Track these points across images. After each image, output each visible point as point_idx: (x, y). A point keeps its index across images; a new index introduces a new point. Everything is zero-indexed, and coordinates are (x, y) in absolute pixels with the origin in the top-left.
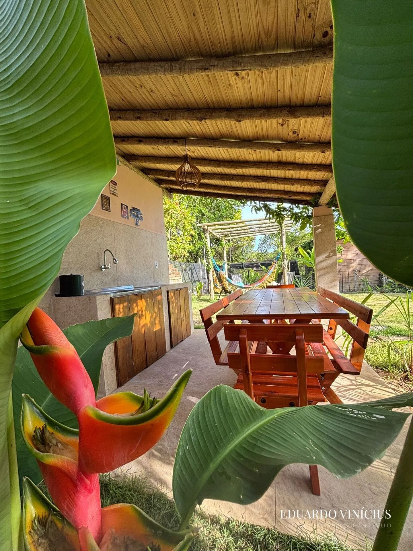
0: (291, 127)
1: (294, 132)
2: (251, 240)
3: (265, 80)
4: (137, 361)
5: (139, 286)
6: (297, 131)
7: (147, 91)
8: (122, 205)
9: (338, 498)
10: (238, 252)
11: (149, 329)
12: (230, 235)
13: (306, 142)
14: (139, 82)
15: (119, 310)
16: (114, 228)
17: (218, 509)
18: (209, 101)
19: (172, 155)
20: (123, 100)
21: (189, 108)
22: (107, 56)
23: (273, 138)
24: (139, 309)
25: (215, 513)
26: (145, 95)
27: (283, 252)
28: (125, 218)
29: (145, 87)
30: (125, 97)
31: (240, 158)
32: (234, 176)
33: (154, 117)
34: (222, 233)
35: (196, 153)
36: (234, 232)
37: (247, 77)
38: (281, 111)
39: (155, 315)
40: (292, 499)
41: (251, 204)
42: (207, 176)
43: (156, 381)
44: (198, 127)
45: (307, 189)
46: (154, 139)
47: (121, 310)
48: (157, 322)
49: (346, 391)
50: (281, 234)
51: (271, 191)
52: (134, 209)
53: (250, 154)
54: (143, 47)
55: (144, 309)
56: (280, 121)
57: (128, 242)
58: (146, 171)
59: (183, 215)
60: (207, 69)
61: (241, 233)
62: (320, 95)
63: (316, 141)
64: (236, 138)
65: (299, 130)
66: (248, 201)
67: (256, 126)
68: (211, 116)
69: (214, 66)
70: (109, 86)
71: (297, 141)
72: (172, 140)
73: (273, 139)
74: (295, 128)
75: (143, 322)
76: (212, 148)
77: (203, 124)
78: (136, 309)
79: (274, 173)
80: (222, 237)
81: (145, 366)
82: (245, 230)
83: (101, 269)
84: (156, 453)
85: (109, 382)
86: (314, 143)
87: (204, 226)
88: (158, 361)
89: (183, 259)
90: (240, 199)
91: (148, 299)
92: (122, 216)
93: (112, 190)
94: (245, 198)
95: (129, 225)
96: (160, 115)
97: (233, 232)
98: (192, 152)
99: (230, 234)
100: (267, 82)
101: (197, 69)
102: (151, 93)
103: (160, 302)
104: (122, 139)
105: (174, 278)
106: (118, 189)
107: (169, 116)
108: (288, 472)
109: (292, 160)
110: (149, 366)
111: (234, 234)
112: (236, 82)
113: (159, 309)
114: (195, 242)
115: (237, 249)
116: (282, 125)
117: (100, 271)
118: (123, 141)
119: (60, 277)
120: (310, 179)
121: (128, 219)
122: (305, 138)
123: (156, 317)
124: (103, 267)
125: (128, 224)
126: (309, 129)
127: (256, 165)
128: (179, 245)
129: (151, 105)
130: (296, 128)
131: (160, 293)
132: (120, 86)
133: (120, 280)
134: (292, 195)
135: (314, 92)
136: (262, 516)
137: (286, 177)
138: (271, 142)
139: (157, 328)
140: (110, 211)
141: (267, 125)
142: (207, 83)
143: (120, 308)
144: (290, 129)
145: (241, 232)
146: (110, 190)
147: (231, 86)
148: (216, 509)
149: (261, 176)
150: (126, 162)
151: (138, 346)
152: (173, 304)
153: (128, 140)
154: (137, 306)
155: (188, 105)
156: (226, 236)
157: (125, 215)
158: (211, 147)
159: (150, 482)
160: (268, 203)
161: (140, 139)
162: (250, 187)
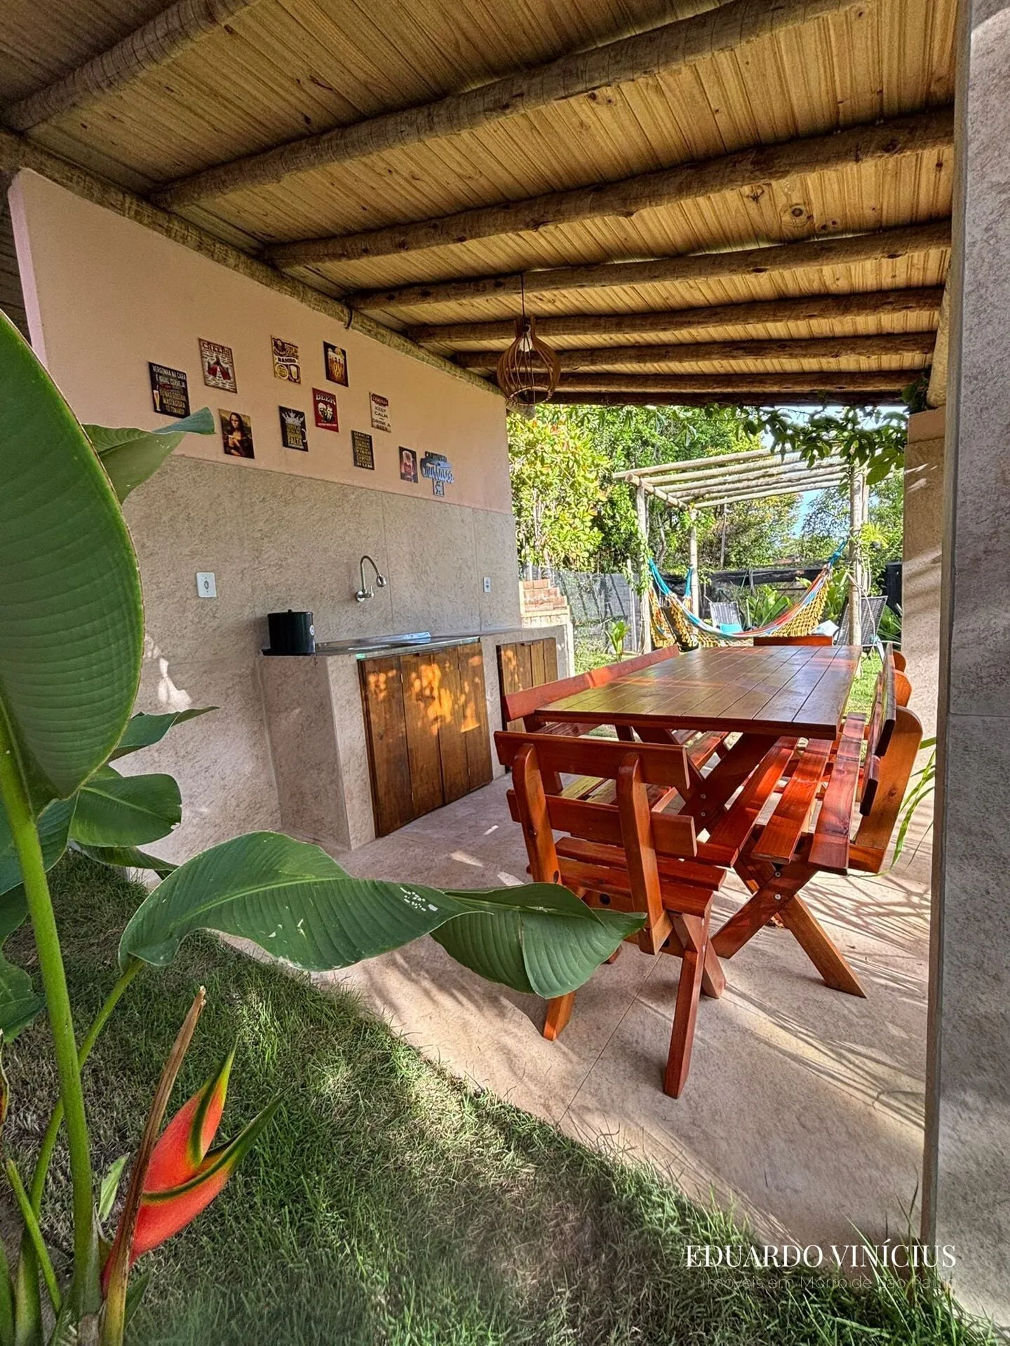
0: (781, 201)
1: (797, 213)
2: (788, 505)
3: (668, 94)
4: (421, 789)
5: (443, 634)
6: (802, 207)
7: (406, 180)
8: (401, 449)
9: (715, 1113)
10: (745, 540)
11: (449, 726)
12: (707, 496)
13: (842, 232)
14: (383, 165)
15: (377, 686)
16: (383, 505)
17: (469, 1070)
18: (548, 173)
19: (506, 314)
20: (364, 209)
21: (508, 200)
22: (304, 123)
23: (740, 237)
24: (425, 683)
25: (462, 1076)
26: (404, 189)
27: (851, 542)
28: (408, 479)
29: (396, 171)
30: (366, 202)
31: (671, 302)
32: (670, 349)
33: (433, 237)
34: (685, 493)
35: (558, 304)
36: (720, 487)
37: (618, 97)
38: (734, 166)
39: (463, 698)
40: (617, 1090)
41: (733, 414)
42: (601, 356)
43: (452, 834)
44: (542, 241)
45: (890, 361)
46: (453, 284)
47: (383, 686)
48: (469, 712)
49: (879, 915)
50: (852, 490)
51: (783, 377)
52: (430, 457)
53: (691, 287)
54: (365, 85)
55: (436, 684)
56: (746, 190)
57: (417, 536)
58: (460, 360)
59: (570, 455)
60: (506, 107)
61: (738, 489)
62: (839, 98)
63: (871, 225)
64: (643, 255)
65: (808, 203)
66: (726, 406)
67: (684, 214)
68: (559, 211)
69: (521, 95)
70: (328, 185)
71: (812, 234)
72: (493, 281)
73: (741, 240)
74: (794, 201)
75: (433, 711)
76: (586, 289)
77: (552, 233)
78: (417, 684)
79: (777, 328)
80: (685, 502)
81: (440, 802)
82: (749, 480)
83: (356, 596)
84: (400, 960)
85: (358, 825)
86: (867, 230)
87: (630, 478)
88: (471, 795)
89: (589, 562)
90: (705, 404)
91: (447, 665)
92: (403, 477)
93: (376, 417)
94: (717, 401)
95: (420, 495)
96: (444, 231)
97: (716, 488)
98: (549, 301)
99: (709, 492)
100: (674, 96)
101: (485, 111)
102: (414, 182)
103: (478, 671)
104: (387, 295)
105: (549, 613)
106: (391, 415)
107: (464, 230)
108: (634, 1045)
109: (816, 286)
110: (450, 803)
111: (719, 492)
112: (595, 114)
113: (475, 686)
114: (619, 519)
115: (745, 530)
116: (756, 198)
117: (354, 602)
118: (391, 298)
119: (269, 615)
120: (890, 330)
121: (416, 481)
122: (834, 223)
123: (466, 703)
124: (361, 593)
125: (416, 495)
126: (837, 196)
127: (716, 314)
128: (565, 531)
129: (424, 209)
130: (796, 198)
131: (477, 651)
132: (349, 181)
133: (400, 621)
134: (846, 383)
135: (816, 95)
136: (542, 1101)
137: (816, 335)
138: (740, 249)
139: (470, 725)
140: (373, 469)
141: (713, 207)
142: (529, 133)
143: (378, 681)
144: (780, 206)
145: (738, 485)
146: (372, 420)
147: (588, 128)
148: (466, 1070)
149: (742, 341)
150: (409, 346)
151: (424, 759)
152: (512, 674)
153: (400, 294)
154: (419, 677)
155: (502, 194)
156: (696, 499)
157: (410, 474)
158: (582, 286)
159: (374, 1004)
160: (781, 409)
161: (426, 288)
162: (722, 371)
